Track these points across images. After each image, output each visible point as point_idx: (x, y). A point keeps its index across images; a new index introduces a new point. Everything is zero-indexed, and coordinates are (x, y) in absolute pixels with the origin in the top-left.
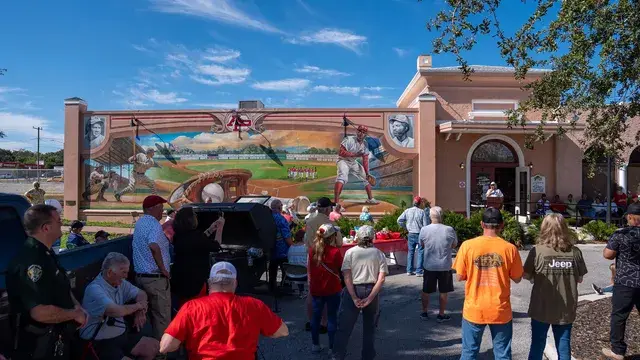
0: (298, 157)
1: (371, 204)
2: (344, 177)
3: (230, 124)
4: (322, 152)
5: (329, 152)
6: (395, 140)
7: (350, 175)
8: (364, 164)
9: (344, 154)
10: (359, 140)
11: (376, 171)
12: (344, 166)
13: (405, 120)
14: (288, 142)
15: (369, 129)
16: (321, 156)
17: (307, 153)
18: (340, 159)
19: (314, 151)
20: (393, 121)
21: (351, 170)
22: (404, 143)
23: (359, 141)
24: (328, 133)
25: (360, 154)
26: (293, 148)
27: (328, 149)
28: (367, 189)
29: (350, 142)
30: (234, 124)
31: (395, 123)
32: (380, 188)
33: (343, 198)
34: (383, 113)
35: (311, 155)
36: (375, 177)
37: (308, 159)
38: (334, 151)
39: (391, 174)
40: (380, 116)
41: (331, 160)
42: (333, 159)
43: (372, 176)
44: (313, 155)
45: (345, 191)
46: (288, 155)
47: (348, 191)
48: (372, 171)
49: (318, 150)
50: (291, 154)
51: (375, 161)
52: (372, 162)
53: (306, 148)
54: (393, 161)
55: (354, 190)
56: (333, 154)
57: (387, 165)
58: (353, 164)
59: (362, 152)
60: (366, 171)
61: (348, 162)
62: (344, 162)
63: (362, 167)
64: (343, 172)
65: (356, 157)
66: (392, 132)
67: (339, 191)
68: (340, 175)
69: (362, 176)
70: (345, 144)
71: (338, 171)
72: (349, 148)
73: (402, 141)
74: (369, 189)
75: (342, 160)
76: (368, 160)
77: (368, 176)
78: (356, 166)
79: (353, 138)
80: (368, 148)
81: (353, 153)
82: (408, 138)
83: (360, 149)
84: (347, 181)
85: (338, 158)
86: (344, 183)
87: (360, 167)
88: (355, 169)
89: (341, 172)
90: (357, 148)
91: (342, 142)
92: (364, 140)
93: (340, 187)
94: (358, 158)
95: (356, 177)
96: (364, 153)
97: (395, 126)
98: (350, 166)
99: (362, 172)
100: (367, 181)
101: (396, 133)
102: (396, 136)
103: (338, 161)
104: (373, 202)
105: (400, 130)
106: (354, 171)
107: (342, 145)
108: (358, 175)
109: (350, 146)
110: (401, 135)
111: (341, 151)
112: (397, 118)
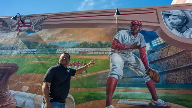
3: (15, 26)
4: (93, 46)
5: (101, 45)
6: (174, 31)
8: (141, 56)
9: (118, 47)
11: (158, 64)
12: (118, 59)
13: (181, 13)
15: (143, 24)
16: (93, 49)
17: (78, 46)
18: (113, 52)
19: (85, 45)
20: (168, 15)
21: (127, 63)
22: (187, 34)
23: (133, 34)
24: (101, 29)
25: (136, 46)
26: (64, 43)
27: (100, 43)
28: (148, 85)
29: (124, 36)
30: (17, 26)
31: (170, 17)
33: (118, 97)
34: (156, 10)
35: (82, 49)
36: (157, 71)
37: (78, 53)
38: (107, 45)
39: (179, 68)
40: (153, 13)
41: (103, 53)
42: (105, 52)
43: (153, 70)
44: (84, 49)
45: (120, 88)
46: (58, 50)
47: (123, 88)
48: (153, 65)
49: (90, 44)
50: (62, 48)
51: (154, 53)
52: (151, 54)
53: (77, 42)
54: (177, 52)
55: (132, 88)
56: (105, 47)
57: (171, 57)
58: (128, 57)
59: (137, 44)
60: (145, 64)
61: (123, 54)
62: (117, 55)
63: (140, 60)
64: (117, 66)
65: (131, 50)
66: (169, 24)
67: (112, 88)
68: (113, 69)
69: (140, 69)
70: (119, 38)
71: (111, 64)
72: (123, 41)
73: (183, 32)
74: (152, 86)
75: (116, 53)
76: (146, 52)
77: (148, 69)
78: (132, 59)
79: (126, 31)
80: (144, 40)
81: (127, 46)
82: (190, 28)
83: (135, 42)
84: (122, 76)
85: (111, 51)
86: (119, 79)
87: (136, 59)
88: (131, 62)
89: (114, 65)
90: (132, 41)
91: (115, 36)
92: (139, 34)
93: (113, 83)
94: (134, 51)
95: (133, 71)
96: (141, 45)
97: (171, 20)
98: (125, 58)
99: (140, 65)
100: (148, 77)
101: (174, 26)
102: (174, 28)
103: (111, 54)
104: (161, 104)
105: (177, 22)
106: (130, 64)
107: (114, 38)
108: (135, 68)
109: (123, 39)
110: (180, 27)
111: (113, 44)
112: (172, 13)
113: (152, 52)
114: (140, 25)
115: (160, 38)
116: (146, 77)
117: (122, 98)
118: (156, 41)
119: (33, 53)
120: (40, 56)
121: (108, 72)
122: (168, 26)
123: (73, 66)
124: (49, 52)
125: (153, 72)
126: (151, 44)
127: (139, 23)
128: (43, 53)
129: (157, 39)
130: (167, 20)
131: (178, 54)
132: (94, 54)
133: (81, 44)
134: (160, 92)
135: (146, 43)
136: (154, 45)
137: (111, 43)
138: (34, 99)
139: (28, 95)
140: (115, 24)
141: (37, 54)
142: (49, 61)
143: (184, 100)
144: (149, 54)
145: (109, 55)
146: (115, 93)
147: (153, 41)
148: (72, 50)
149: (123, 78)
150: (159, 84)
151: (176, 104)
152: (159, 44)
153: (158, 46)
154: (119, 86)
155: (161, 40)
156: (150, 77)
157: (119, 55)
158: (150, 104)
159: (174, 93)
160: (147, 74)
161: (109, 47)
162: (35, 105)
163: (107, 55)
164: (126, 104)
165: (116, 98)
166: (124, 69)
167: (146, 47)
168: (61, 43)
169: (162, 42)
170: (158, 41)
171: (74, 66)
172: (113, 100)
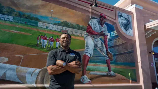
0: (50, 26)
1: (111, 76)
2: (90, 52)
5: (79, 28)
6: (123, 28)
7: (95, 50)
8: (104, 41)
9: (91, 32)
10: (101, 23)
11: (113, 49)
13: (127, 17)
14: (41, 11)
15: (107, 18)
17: (59, 24)
18: (88, 35)
19: (65, 24)
20: (121, 16)
21: (96, 46)
22: (128, 32)
24: (79, 13)
25: (102, 34)
26: (46, 17)
27: (78, 25)
28: (107, 62)
29: (94, 23)
31: (122, 17)
32: (116, 63)
33: (89, 70)
34: (115, 9)
35: (63, 27)
36: (112, 53)
37: (60, 30)
38: (83, 28)
39: (122, 53)
40: (113, 11)
41: (80, 35)
42: (81, 34)
43: (110, 52)
44: (65, 28)
45: (91, 63)
46: (40, 23)
47: (93, 63)
48: (110, 49)
49: (70, 24)
50: (43, 22)
51: (112, 41)
52: (110, 42)
53: (59, 20)
54: (123, 43)
55: (98, 64)
56: (81, 30)
57: (120, 45)
58: (97, 41)
59: (103, 32)
60: (106, 48)
61: (94, 39)
62: (90, 38)
63: (104, 44)
64: (90, 47)
65: (99, 36)
66: (121, 23)
67: (86, 63)
68: (87, 49)
69: (103, 51)
70: (91, 24)
71: (85, 45)
72: (94, 28)
73: (126, 30)
74: (109, 63)
75: (89, 37)
76: (107, 40)
77: (107, 52)
78: (99, 43)
79: (97, 21)
80: (107, 30)
81: (97, 32)
82: (130, 29)
83: (102, 30)
84: (93, 55)
85: (86, 34)
86: (90, 56)
87: (102, 43)
88: (98, 45)
89: (88, 46)
90: (100, 30)
91: (89, 22)
92: (104, 25)
93: (87, 59)
94: (101, 37)
95: (99, 52)
96: (105, 34)
97: (122, 20)
98: (95, 42)
99: (103, 48)
100: (107, 57)
101: (123, 24)
102: (123, 26)
103: (86, 37)
104: (112, 74)
105: (125, 23)
106: (97, 46)
107: (89, 24)
108: (100, 50)
109: (95, 26)
110: (125, 26)
111: (88, 29)
112: (123, 15)
113: (110, 40)
114: (105, 18)
115: (115, 31)
116: (106, 57)
117: (92, 71)
118: (113, 33)
119: (9, 21)
120: (18, 26)
121: (84, 51)
122: (120, 24)
123: (55, 41)
124: (30, 24)
125: (110, 54)
126: (110, 34)
127: (105, 16)
128: (23, 24)
129: (114, 32)
130: (120, 19)
131: (123, 44)
132: (73, 34)
133: (62, 23)
134: (113, 67)
135: (108, 33)
136: (112, 36)
137: (86, 27)
138: (16, 70)
139: (8, 66)
140: (89, 12)
141: (14, 23)
142: (31, 33)
143: (122, 72)
144: (109, 41)
145: (85, 38)
146: (88, 67)
147: (111, 33)
148: (55, 26)
149: (93, 56)
150: (112, 62)
151: (119, 74)
152: (115, 35)
153: (114, 36)
154: (91, 62)
155: (116, 33)
156: (108, 57)
157: (91, 39)
158: (107, 74)
159: (118, 68)
160: (107, 55)
161: (84, 30)
162: (18, 76)
163: (83, 37)
164: (94, 74)
165: (88, 71)
166: (94, 50)
167: (108, 36)
168: (43, 17)
169: (116, 35)
170: (114, 33)
171: (57, 42)
172: (87, 71)
